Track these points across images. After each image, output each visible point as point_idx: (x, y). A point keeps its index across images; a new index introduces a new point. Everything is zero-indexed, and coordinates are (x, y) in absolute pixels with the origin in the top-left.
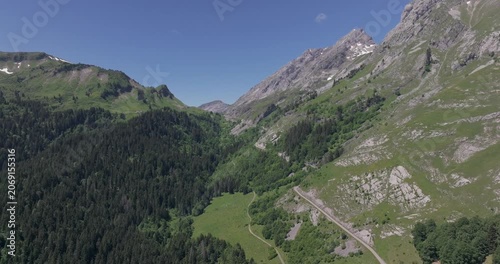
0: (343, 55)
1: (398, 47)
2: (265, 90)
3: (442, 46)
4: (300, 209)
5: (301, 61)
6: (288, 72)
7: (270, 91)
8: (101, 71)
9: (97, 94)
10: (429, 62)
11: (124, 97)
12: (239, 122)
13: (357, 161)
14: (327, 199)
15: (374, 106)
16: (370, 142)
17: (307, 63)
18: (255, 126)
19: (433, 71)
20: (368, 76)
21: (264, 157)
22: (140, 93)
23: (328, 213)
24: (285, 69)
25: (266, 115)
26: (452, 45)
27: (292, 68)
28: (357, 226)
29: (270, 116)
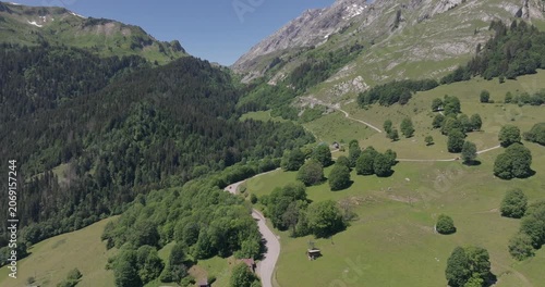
0: (340, 15)
1: (379, 9)
2: (266, 49)
3: (410, 8)
4: (304, 105)
5: (301, 21)
6: (288, 32)
7: (271, 50)
8: (123, 26)
9: (125, 46)
10: (398, 20)
11: (147, 49)
12: (247, 74)
13: (337, 78)
14: (319, 98)
15: (355, 52)
16: (346, 68)
17: (306, 23)
18: (263, 75)
19: (400, 27)
20: (355, 32)
21: (276, 89)
22: (160, 46)
23: (320, 102)
24: (285, 29)
25: (272, 66)
26: (417, 7)
27: (292, 28)
28: (334, 103)
29: (275, 67)
